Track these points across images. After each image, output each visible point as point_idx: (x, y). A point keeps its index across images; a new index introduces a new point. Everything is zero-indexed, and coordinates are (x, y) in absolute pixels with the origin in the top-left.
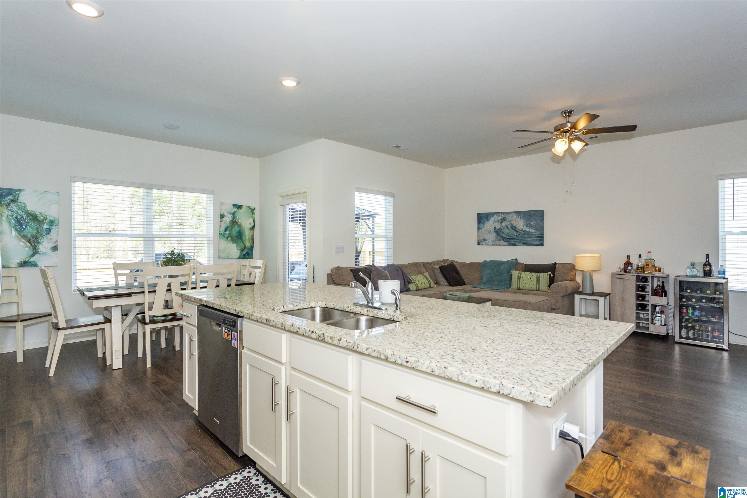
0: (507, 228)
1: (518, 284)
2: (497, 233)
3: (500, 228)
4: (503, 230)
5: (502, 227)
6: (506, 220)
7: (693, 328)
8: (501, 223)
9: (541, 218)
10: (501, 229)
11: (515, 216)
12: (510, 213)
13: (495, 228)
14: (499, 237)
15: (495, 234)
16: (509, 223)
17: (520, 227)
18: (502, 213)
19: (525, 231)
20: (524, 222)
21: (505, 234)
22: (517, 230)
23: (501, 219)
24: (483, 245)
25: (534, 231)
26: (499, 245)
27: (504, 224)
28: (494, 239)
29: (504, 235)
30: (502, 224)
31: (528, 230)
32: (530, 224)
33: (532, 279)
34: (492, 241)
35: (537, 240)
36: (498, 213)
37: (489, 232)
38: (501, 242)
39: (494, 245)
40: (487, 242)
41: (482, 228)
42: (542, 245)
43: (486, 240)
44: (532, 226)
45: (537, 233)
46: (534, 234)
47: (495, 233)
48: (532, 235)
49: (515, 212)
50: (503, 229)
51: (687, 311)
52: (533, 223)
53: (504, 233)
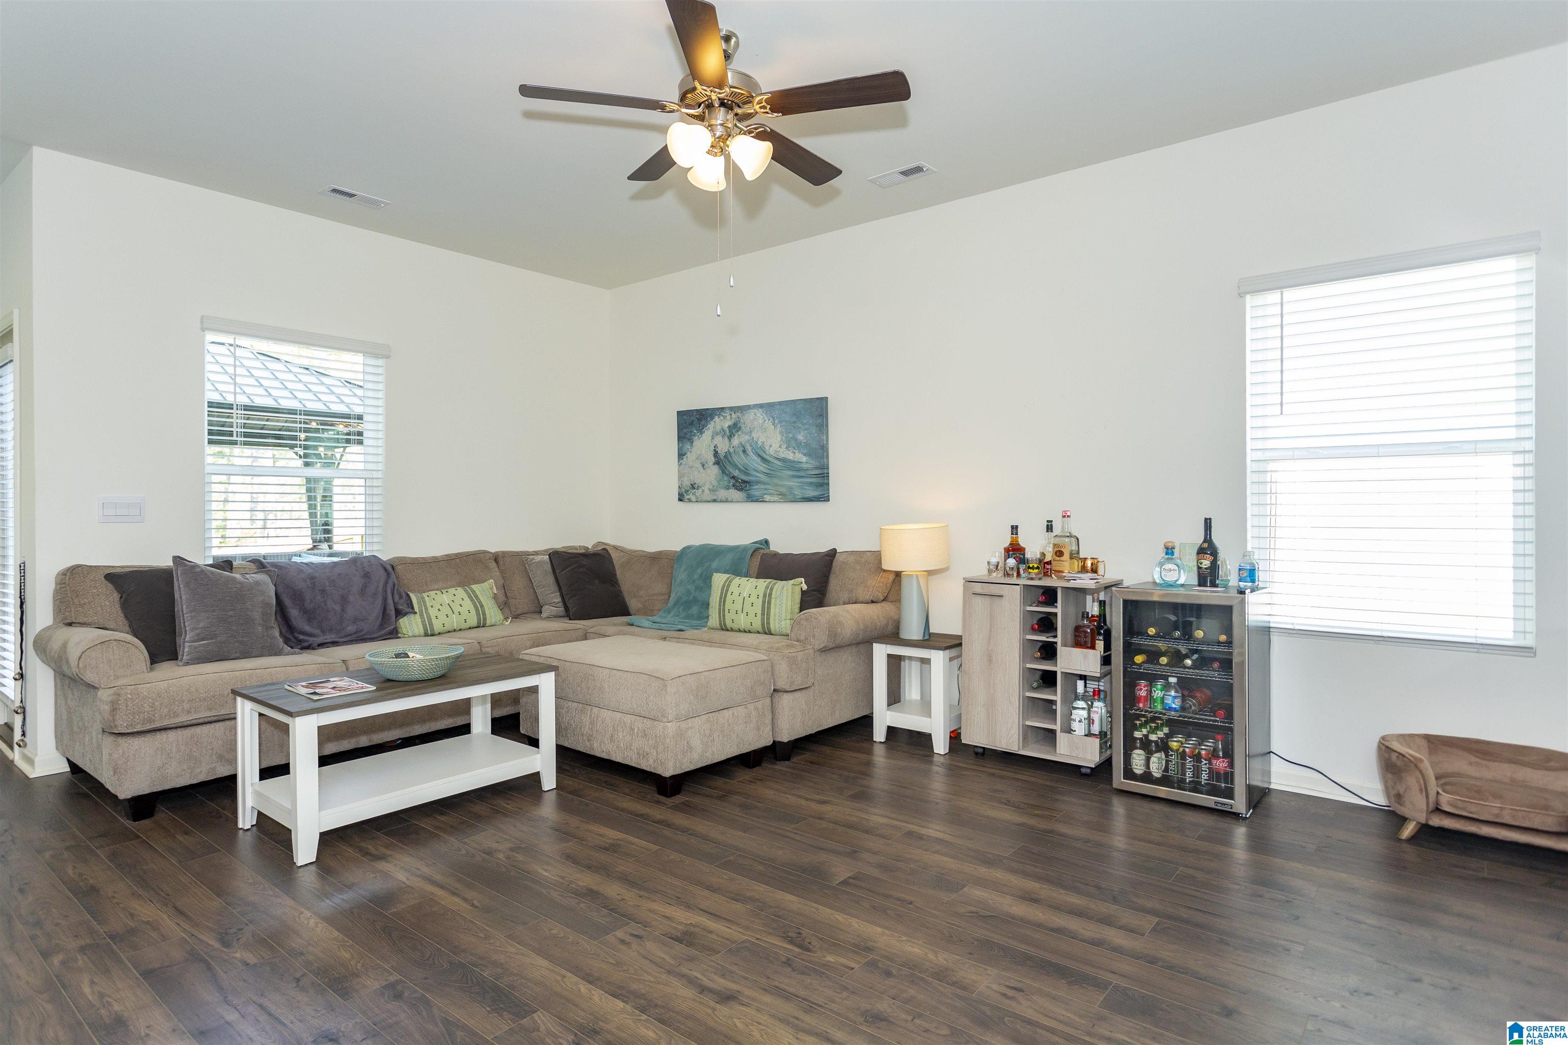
0: (744, 451)
1: (720, 613)
2: (721, 468)
3: (729, 451)
4: (735, 459)
5: (732, 450)
6: (740, 428)
7: (1163, 746)
8: (730, 437)
10: (730, 454)
12: (748, 407)
13: (716, 454)
14: (726, 478)
15: (715, 470)
16: (747, 437)
17: (772, 449)
18: (731, 409)
19: (784, 460)
20: (781, 433)
21: (739, 469)
22: (765, 456)
23: (729, 427)
24: (690, 500)
25: (804, 459)
26: (727, 501)
27: (736, 441)
28: (715, 483)
29: (736, 473)
30: (732, 440)
31: (790, 455)
32: (796, 440)
33: (753, 598)
34: (710, 490)
36: (722, 409)
37: (703, 466)
38: (730, 490)
39: (715, 501)
40: (698, 493)
41: (688, 454)
42: (827, 499)
43: (696, 486)
44: (798, 446)
46: (805, 466)
47: (716, 466)
48: (799, 470)
49: (761, 406)
50: (733, 454)
51: (1150, 692)
52: (800, 437)
53: (736, 466)
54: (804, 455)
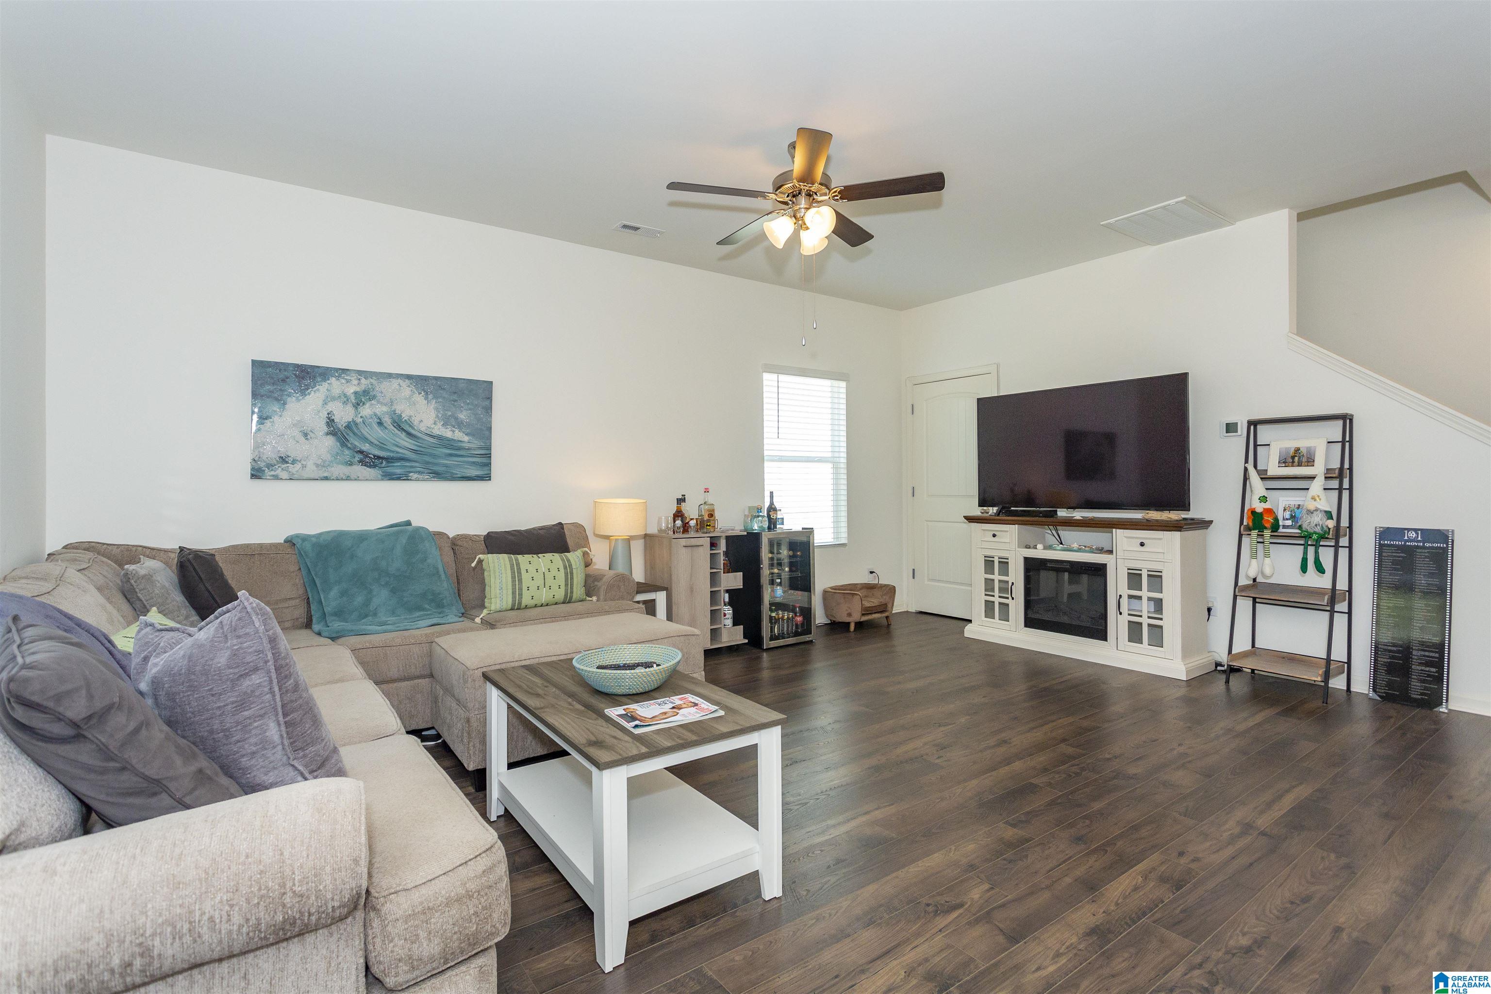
0: (380, 423)
1: (514, 593)
2: (339, 440)
3: (354, 421)
4: (365, 431)
5: (359, 420)
6: (374, 397)
8: (357, 405)
9: (487, 403)
10: (356, 424)
11: (406, 390)
12: (390, 376)
13: (330, 422)
14: (347, 452)
15: (330, 441)
16: (385, 409)
17: (422, 424)
18: (360, 373)
19: (439, 438)
20: (436, 409)
21: (371, 443)
22: (413, 432)
23: (356, 393)
24: (276, 478)
25: (466, 439)
26: (348, 479)
27: (366, 411)
28: (328, 457)
29: (366, 447)
30: (360, 409)
31: (448, 433)
32: (456, 419)
33: (554, 572)
34: (317, 465)
35: (474, 463)
36: (344, 371)
37: (306, 435)
38: (354, 467)
39: (326, 478)
40: (295, 469)
41: (276, 418)
42: (487, 477)
43: (290, 460)
44: (460, 425)
45: (476, 443)
46: (466, 445)
47: (330, 437)
48: (459, 449)
49: (409, 377)
50: (361, 426)
52: (463, 416)
53: (365, 439)
54: (466, 435)
